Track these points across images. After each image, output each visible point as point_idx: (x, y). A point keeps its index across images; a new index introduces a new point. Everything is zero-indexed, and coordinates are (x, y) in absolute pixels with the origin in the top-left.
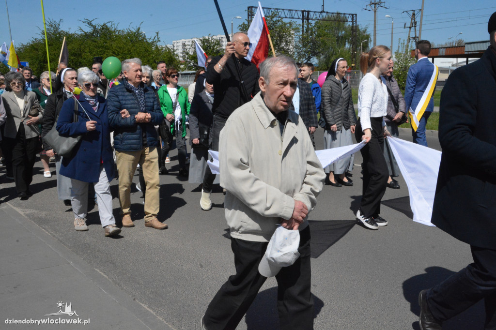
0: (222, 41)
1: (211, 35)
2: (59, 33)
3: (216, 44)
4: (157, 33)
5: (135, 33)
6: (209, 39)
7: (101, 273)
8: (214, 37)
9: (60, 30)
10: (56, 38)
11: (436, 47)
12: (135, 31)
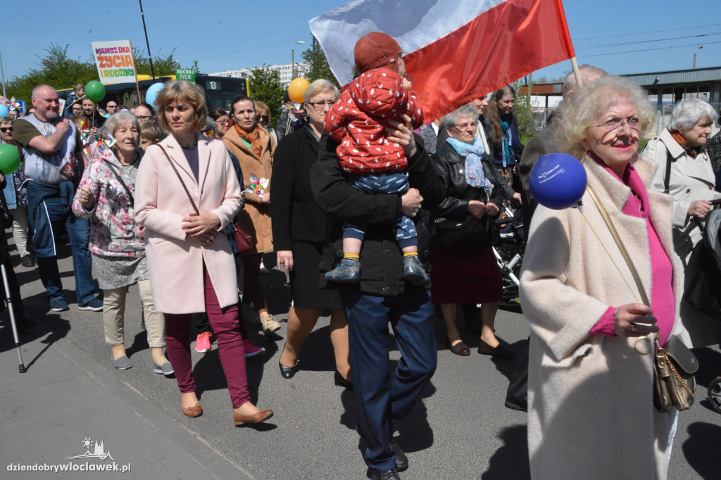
0: (279, 73)
1: (266, 65)
2: (66, 63)
3: (272, 77)
4: (196, 63)
5: (166, 63)
6: (263, 70)
7: (132, 387)
8: (270, 68)
9: (66, 59)
10: (62, 69)
11: (549, 82)
12: (166, 60)
